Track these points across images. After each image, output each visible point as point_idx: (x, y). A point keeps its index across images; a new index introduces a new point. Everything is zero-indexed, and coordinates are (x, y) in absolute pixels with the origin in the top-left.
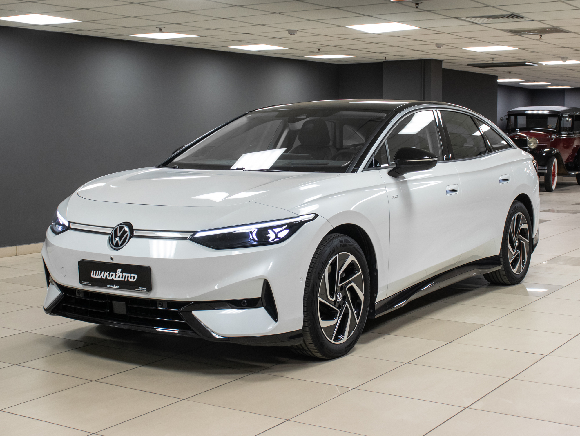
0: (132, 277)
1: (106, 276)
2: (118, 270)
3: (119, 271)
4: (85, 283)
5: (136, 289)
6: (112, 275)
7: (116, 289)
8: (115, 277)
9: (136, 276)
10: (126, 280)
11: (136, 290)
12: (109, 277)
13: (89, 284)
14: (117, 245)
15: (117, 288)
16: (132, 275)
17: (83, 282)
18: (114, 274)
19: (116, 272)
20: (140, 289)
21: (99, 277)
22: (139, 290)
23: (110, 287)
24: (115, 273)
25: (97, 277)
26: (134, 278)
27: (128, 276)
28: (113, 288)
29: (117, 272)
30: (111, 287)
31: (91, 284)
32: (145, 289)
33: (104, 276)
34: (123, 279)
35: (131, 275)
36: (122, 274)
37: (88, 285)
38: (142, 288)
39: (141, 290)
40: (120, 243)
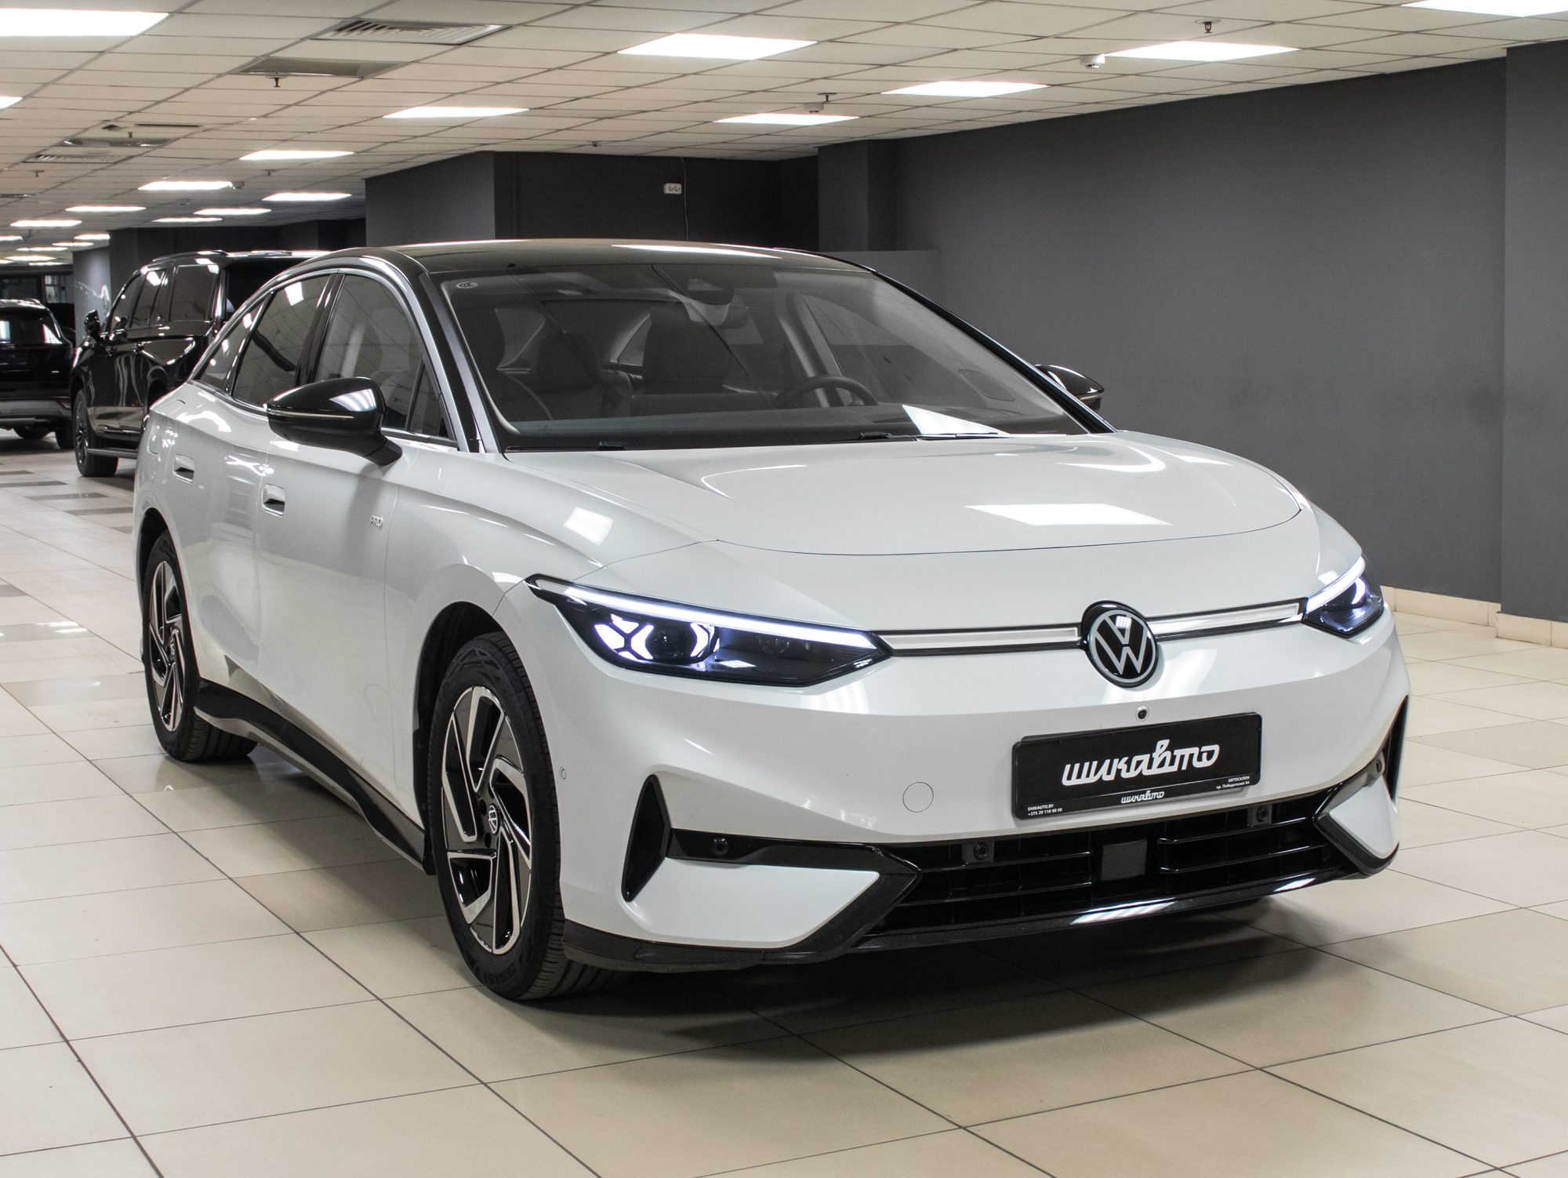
0: (1205, 756)
1: (1119, 771)
2: (1159, 743)
3: (1162, 746)
4: (1038, 811)
5: (1219, 787)
6: (1139, 763)
7: (1154, 802)
8: (1150, 767)
9: (1216, 748)
10: (1184, 767)
11: (1218, 790)
12: (1128, 771)
13: (1054, 811)
14: (1130, 671)
15: (1156, 798)
16: (1204, 749)
17: (1029, 809)
18: (1146, 758)
19: (1151, 750)
20: (1231, 783)
21: (1093, 779)
22: (1228, 786)
23: (1131, 802)
24: (1149, 755)
25: (1083, 780)
26: (1210, 754)
27: (1191, 756)
28: (1142, 801)
29: (1154, 751)
30: (1136, 801)
31: (1060, 810)
32: (1244, 781)
33: (1109, 773)
34: (1175, 768)
35: (1200, 749)
36: (1172, 753)
37: (1052, 814)
38: (1237, 779)
39: (1233, 785)
40: (1138, 665)
